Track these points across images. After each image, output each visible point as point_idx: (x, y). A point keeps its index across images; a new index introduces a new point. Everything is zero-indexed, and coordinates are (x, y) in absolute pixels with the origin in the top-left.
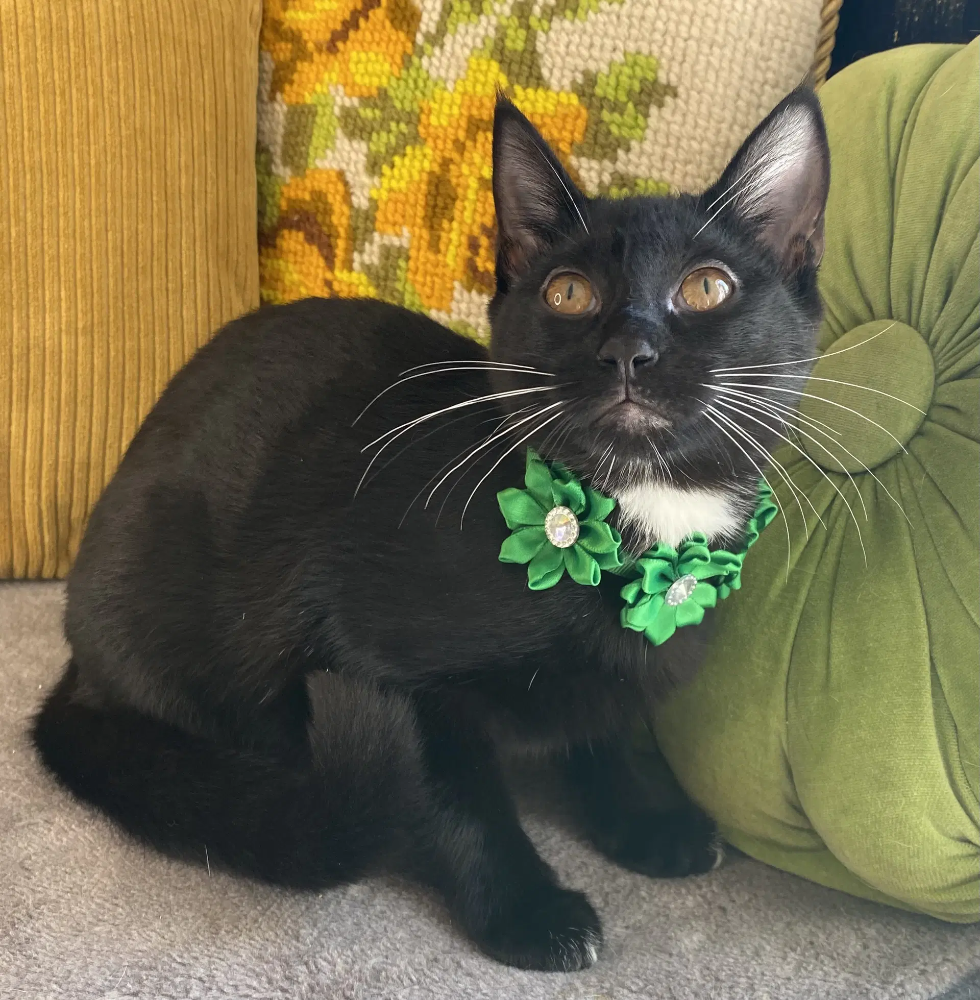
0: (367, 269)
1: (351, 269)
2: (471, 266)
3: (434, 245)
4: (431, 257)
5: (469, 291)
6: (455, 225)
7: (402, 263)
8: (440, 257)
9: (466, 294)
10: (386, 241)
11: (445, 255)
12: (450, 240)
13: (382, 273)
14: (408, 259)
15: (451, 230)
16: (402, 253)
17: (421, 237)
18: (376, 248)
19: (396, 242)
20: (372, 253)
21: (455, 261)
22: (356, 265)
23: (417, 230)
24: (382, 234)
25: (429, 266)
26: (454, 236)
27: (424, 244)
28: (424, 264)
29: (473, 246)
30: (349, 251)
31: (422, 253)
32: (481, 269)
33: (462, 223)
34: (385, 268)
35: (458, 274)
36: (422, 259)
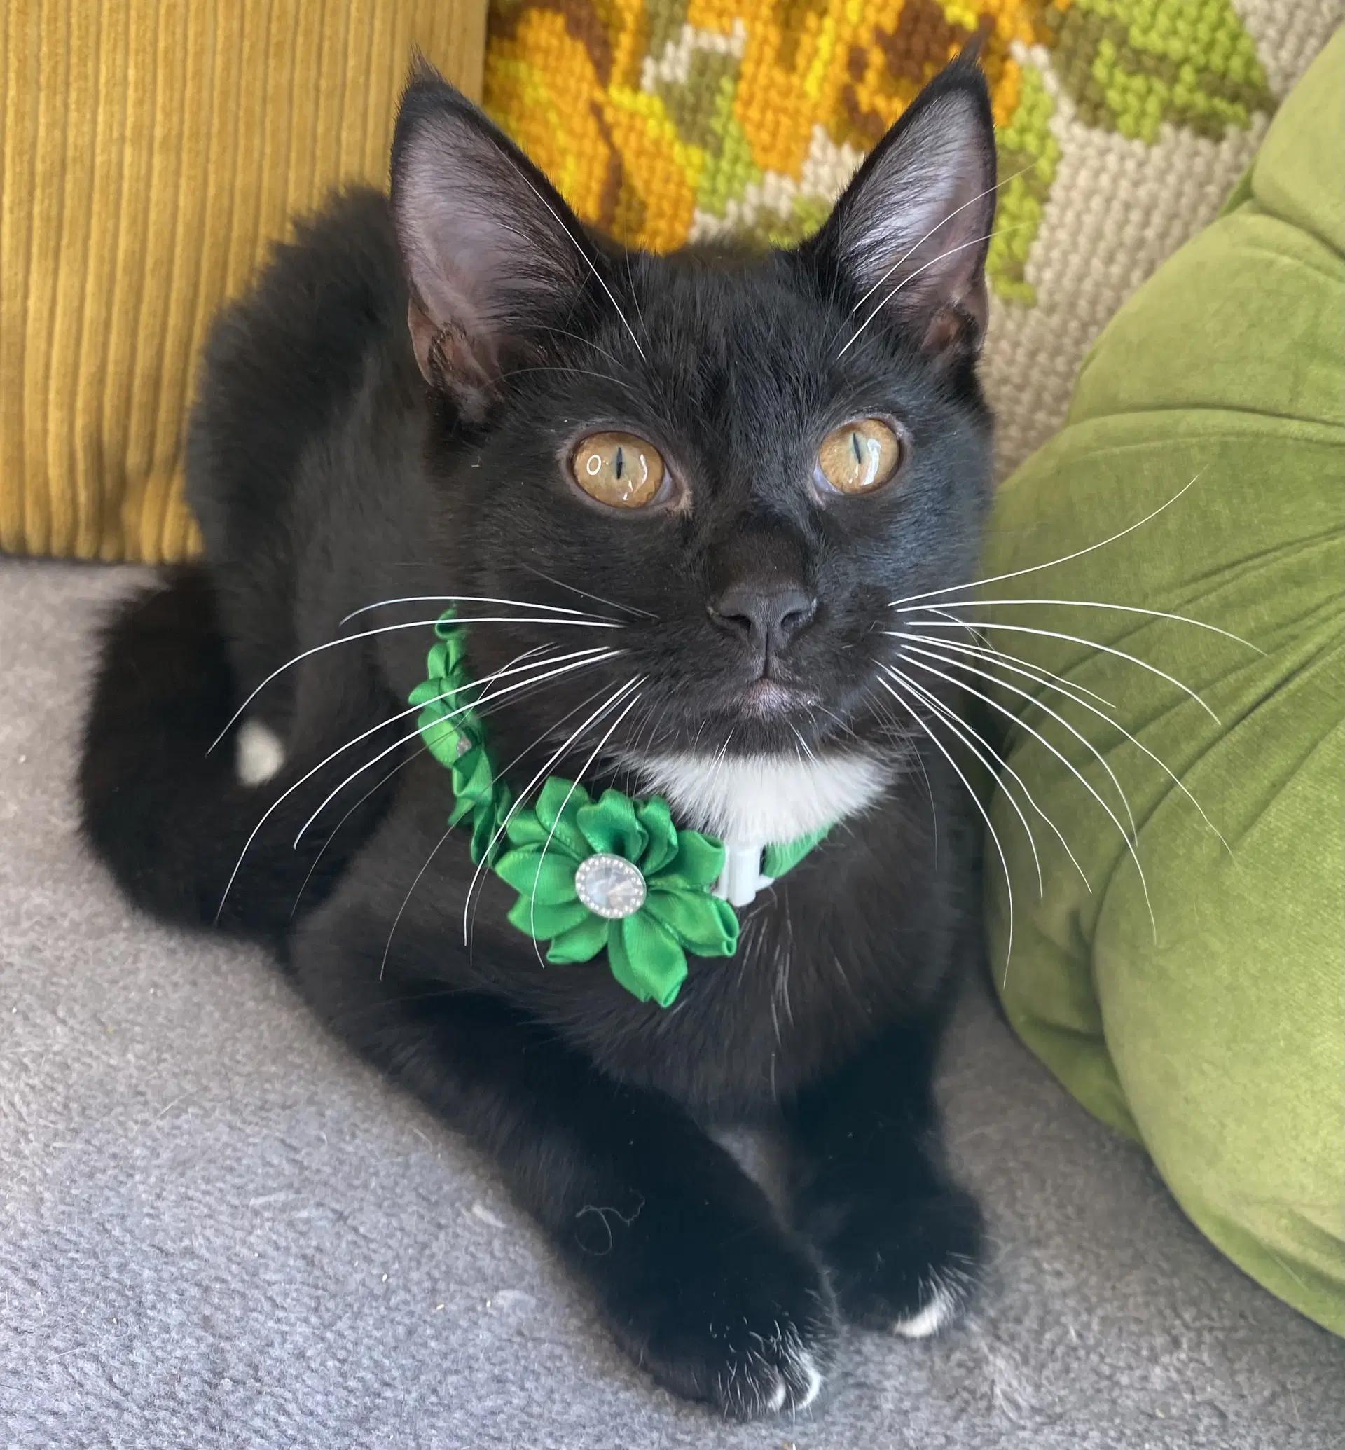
0: (666, 90)
1: (636, 87)
2: (847, 100)
3: (787, 58)
4: (779, 76)
5: (838, 143)
6: (828, 23)
7: (726, 84)
8: (795, 80)
9: (831, 150)
10: (704, 42)
11: (804, 77)
12: (816, 51)
13: (690, 99)
14: (737, 77)
15: (820, 31)
16: (729, 66)
17: (765, 41)
18: (684, 54)
19: (721, 45)
20: (676, 62)
21: (821, 88)
22: (647, 81)
23: (759, 28)
24: (698, 28)
25: (774, 95)
26: (824, 43)
27: (769, 53)
28: (766, 89)
29: (856, 63)
30: (637, 55)
31: (764, 69)
32: (864, 106)
33: (841, 20)
34: (695, 90)
35: (823, 113)
36: (762, 80)
